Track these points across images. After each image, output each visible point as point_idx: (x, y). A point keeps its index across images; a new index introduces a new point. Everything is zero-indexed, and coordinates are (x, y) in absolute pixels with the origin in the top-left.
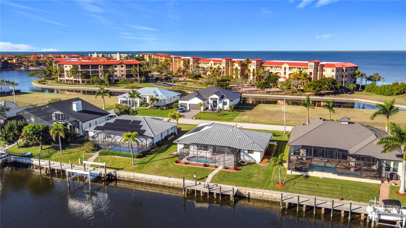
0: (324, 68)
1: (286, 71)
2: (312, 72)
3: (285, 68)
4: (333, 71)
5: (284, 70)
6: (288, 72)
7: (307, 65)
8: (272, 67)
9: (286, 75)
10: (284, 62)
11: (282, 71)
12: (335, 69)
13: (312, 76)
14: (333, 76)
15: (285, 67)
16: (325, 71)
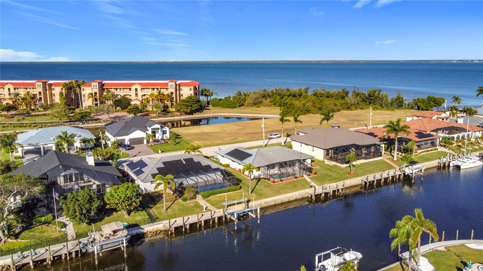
0: (181, 87)
1: (137, 92)
2: (173, 92)
3: (136, 90)
4: (191, 89)
5: (135, 92)
6: (140, 93)
7: (167, 84)
8: (117, 89)
9: (138, 96)
10: (135, 83)
11: (133, 93)
12: (192, 88)
13: (174, 96)
14: (192, 94)
15: (136, 88)
16: (182, 89)
